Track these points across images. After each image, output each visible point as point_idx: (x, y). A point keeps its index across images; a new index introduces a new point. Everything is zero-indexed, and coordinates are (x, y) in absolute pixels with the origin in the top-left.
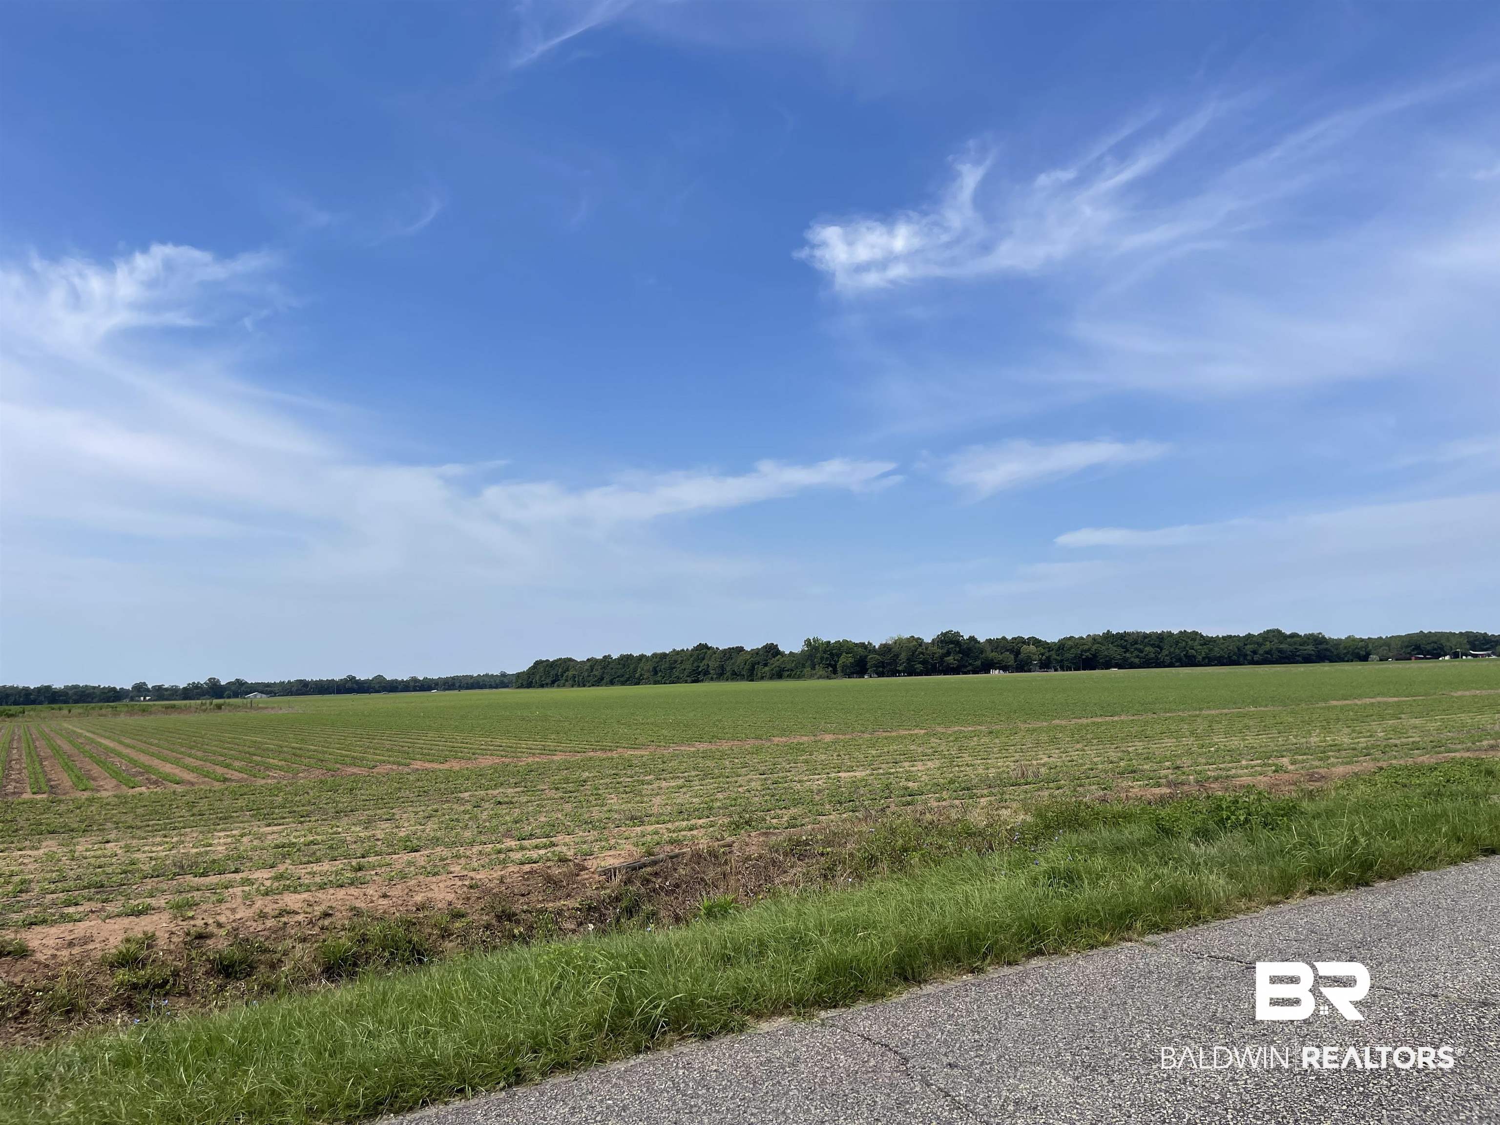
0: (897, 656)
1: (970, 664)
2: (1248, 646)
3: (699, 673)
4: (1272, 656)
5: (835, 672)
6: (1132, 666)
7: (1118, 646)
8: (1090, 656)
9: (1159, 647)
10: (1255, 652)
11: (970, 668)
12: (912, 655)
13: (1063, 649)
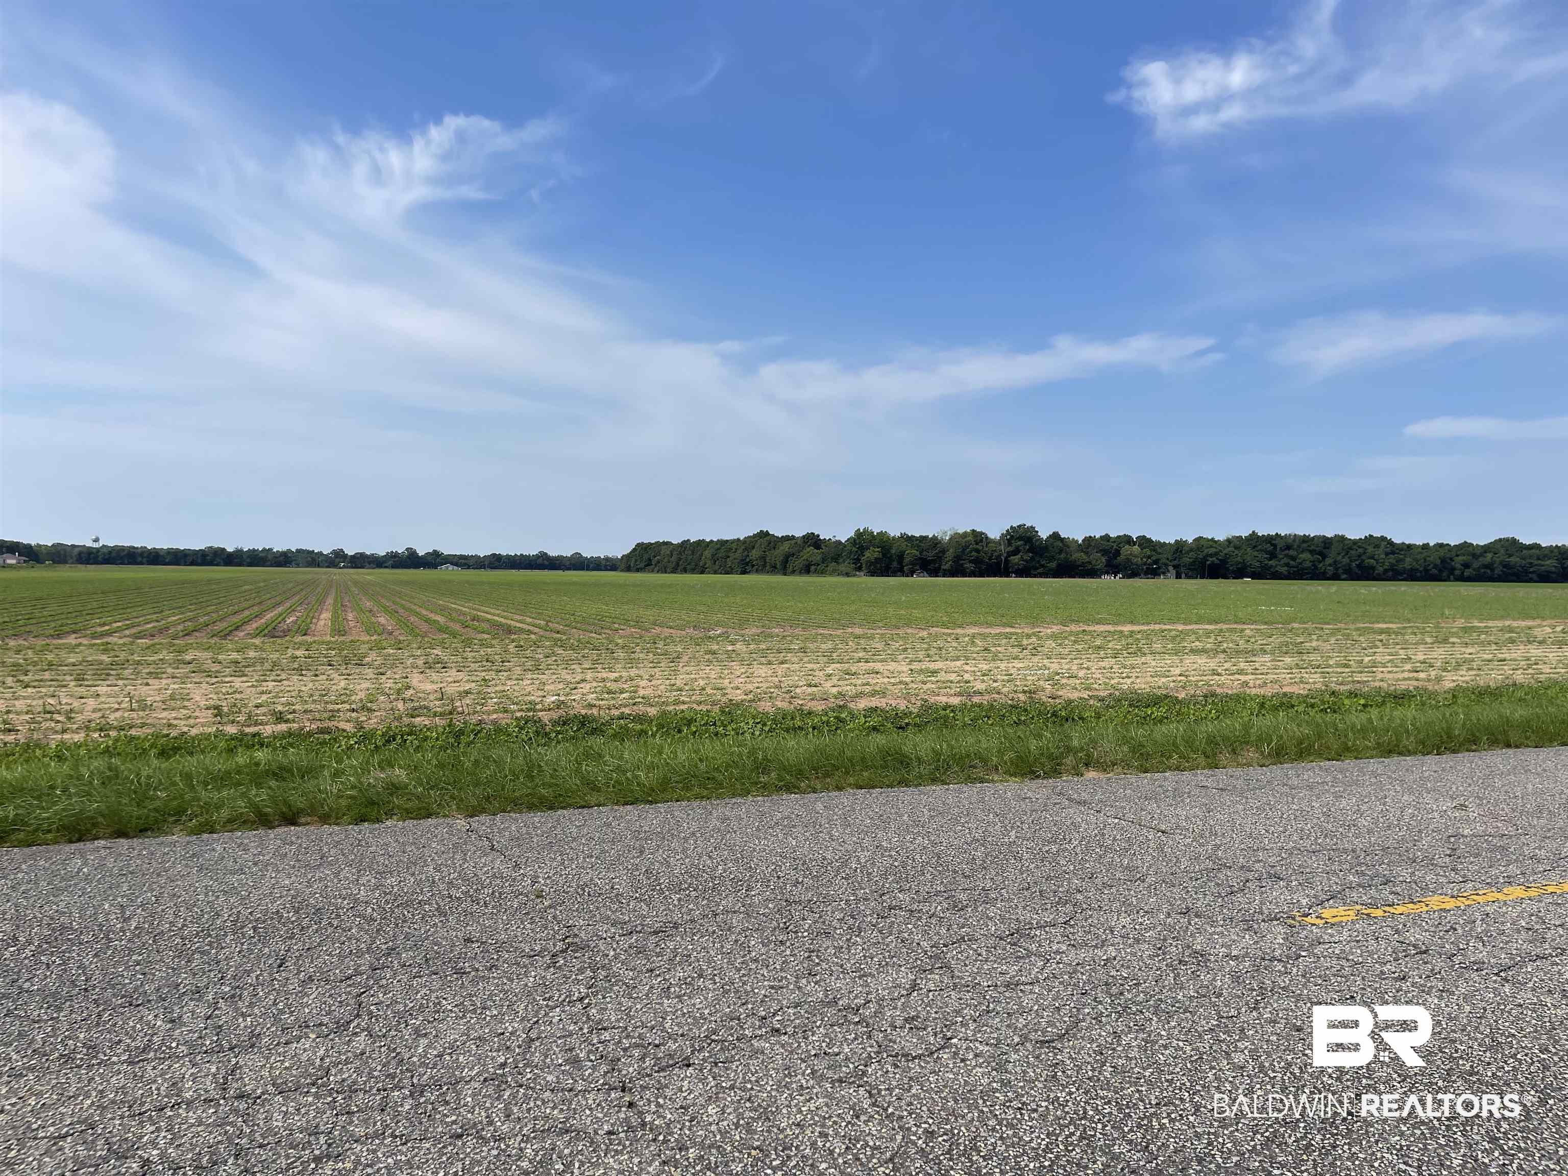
0: (943, 552)
1: (1043, 566)
2: (1460, 558)
3: (747, 564)
4: (1492, 570)
5: (860, 569)
6: (1276, 576)
7: (1261, 550)
8: (1217, 562)
9: (1320, 553)
10: (1466, 566)
11: (1041, 570)
12: (964, 550)
13: (1181, 551)
